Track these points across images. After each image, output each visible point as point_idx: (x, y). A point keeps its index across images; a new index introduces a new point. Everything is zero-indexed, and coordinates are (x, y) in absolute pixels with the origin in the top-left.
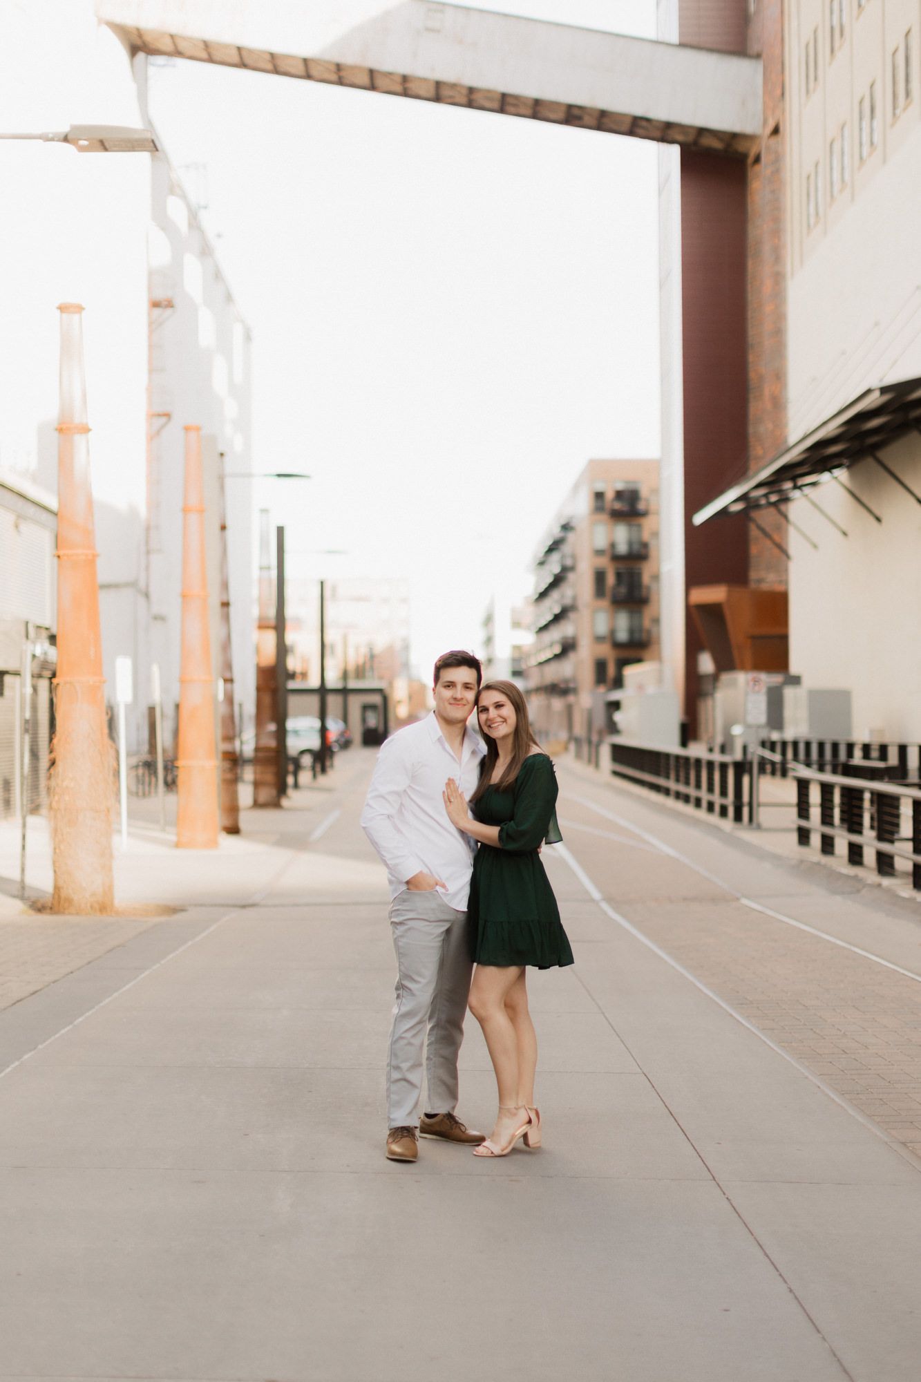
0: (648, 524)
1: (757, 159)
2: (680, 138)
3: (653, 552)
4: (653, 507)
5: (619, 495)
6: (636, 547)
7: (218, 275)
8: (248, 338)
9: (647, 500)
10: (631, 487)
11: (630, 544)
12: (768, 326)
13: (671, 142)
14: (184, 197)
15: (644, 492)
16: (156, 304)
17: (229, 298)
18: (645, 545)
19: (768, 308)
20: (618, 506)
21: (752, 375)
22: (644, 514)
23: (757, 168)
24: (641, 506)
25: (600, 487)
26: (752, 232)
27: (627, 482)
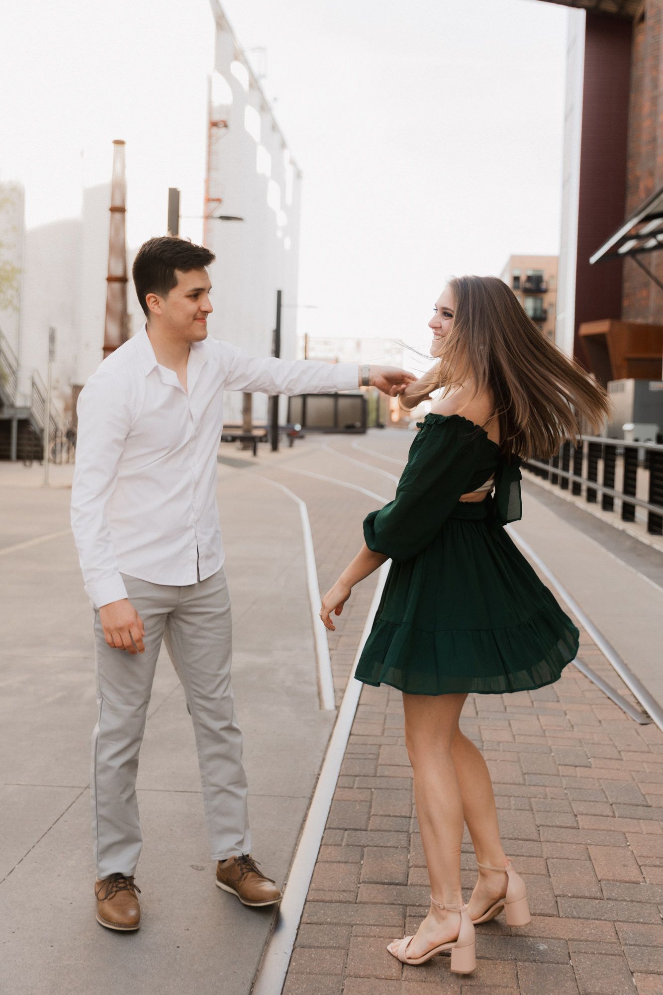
0: (548, 298)
1: (643, 18)
2: (586, 3)
3: (550, 316)
4: (551, 286)
5: (529, 279)
6: (539, 312)
7: (274, 127)
8: (298, 175)
9: (547, 282)
10: (538, 273)
11: (535, 310)
12: (645, 137)
13: (578, 7)
14: (246, 63)
15: (546, 277)
16: (214, 124)
17: (283, 145)
18: (545, 312)
19: (646, 124)
20: (528, 285)
21: (630, 177)
22: (545, 291)
23: (642, 26)
24: (544, 286)
25: (517, 273)
26: (636, 73)
27: (534, 270)
